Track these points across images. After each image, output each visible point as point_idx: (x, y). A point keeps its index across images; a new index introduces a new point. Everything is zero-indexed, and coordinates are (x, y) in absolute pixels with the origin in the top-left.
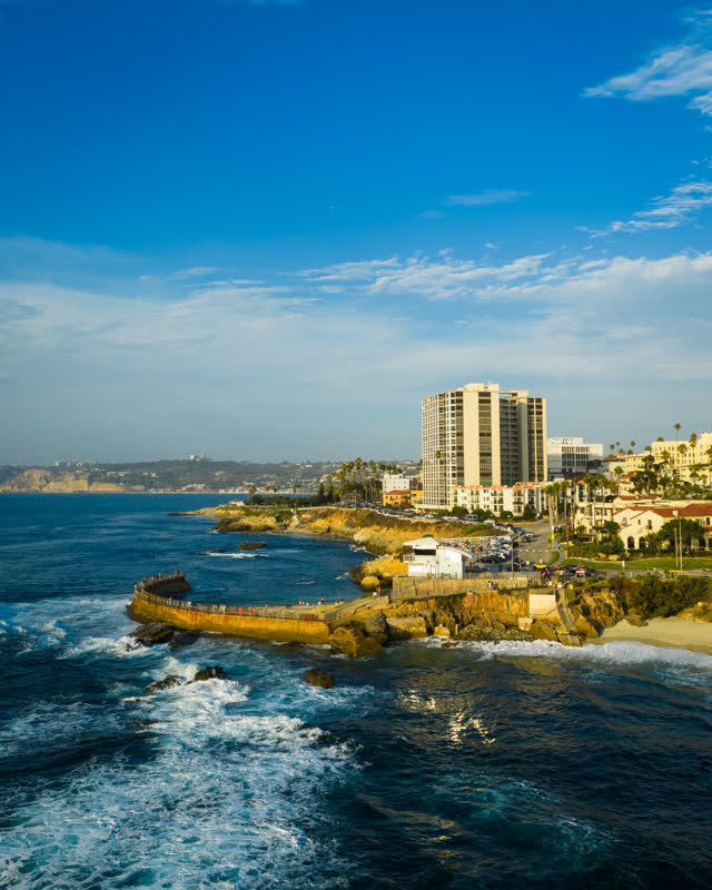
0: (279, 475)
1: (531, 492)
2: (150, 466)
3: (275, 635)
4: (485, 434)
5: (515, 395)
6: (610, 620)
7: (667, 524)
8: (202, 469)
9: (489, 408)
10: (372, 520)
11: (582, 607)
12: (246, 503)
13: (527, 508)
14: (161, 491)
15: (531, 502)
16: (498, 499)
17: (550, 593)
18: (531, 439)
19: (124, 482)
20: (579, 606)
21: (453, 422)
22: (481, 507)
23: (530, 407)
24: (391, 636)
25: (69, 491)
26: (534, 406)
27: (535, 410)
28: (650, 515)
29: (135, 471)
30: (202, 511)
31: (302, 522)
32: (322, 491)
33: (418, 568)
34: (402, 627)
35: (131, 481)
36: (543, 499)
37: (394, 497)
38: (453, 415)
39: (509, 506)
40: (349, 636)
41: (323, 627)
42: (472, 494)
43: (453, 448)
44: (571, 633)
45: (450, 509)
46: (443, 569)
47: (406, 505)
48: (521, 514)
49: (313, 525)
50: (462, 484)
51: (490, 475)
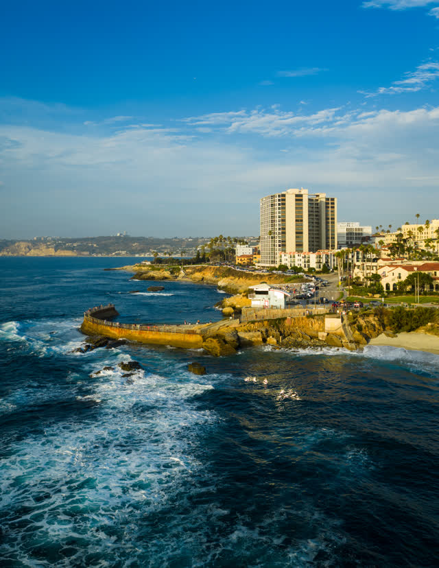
0: (172, 246)
1: (327, 256)
2: (92, 239)
3: (169, 342)
4: (299, 220)
5: (318, 196)
6: (374, 334)
7: (410, 275)
8: (125, 241)
9: (302, 204)
10: (229, 273)
11: (358, 326)
12: (152, 263)
13: (324, 266)
14: (100, 256)
15: (327, 262)
16: (306, 260)
17: (338, 318)
18: (327, 223)
19: (77, 250)
20: (355, 325)
21: (279, 213)
22: (296, 265)
23: (327, 203)
24: (241, 344)
25: (43, 255)
26: (330, 203)
27: (330, 205)
28: (400, 270)
29: (84, 243)
30: (125, 267)
31: (187, 274)
32: (198, 255)
33: (257, 302)
34: (247, 338)
35: (80, 249)
36: (334, 260)
37: (243, 259)
38: (279, 208)
39: (313, 264)
40: (215, 344)
41: (199, 338)
42: (291, 257)
43: (279, 229)
44: (351, 342)
45: (277, 266)
46: (273, 303)
47: (250, 264)
48: (321, 270)
49: (193, 276)
50: (284, 251)
51: (302, 245)
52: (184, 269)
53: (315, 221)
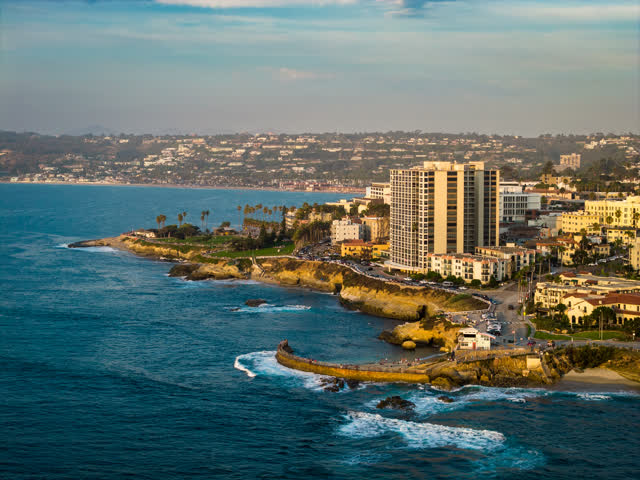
1: (495, 264)
4: (452, 208)
5: (473, 165)
6: (566, 370)
7: (595, 310)
9: (456, 185)
13: (492, 277)
15: (495, 273)
16: (468, 268)
17: (537, 358)
18: (486, 205)
20: (552, 364)
21: (426, 197)
22: (453, 274)
23: (487, 179)
26: (490, 177)
27: (490, 181)
28: (586, 304)
31: (265, 270)
34: (466, 376)
37: (352, 247)
38: (426, 191)
39: (478, 275)
40: (444, 382)
41: (424, 377)
42: (445, 262)
43: (426, 220)
44: (549, 377)
45: (424, 272)
46: (480, 345)
48: (488, 283)
49: (280, 275)
51: (455, 242)
52: (259, 262)
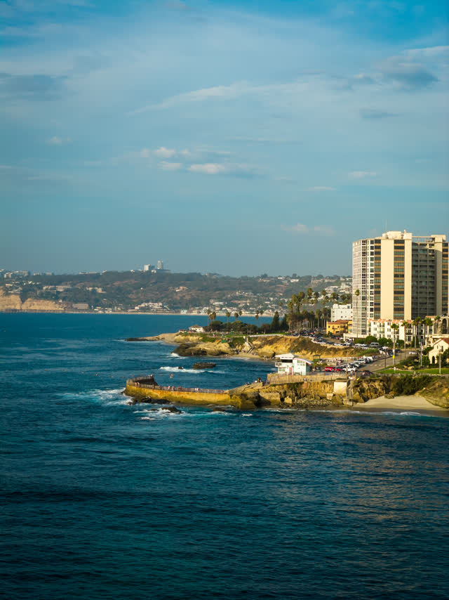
0: (255, 292)
4: (399, 276)
5: (434, 239)
6: (375, 395)
9: (403, 254)
11: (360, 389)
12: (206, 329)
13: (414, 337)
14: (109, 311)
16: (396, 330)
19: (64, 299)
20: (358, 388)
21: (372, 265)
22: (386, 337)
23: (444, 251)
28: (442, 343)
29: (77, 286)
30: (161, 336)
31: (253, 348)
34: (267, 398)
35: (72, 297)
37: (336, 326)
39: (402, 337)
40: (238, 400)
41: (227, 397)
42: (380, 325)
43: (372, 287)
44: (350, 400)
45: (366, 337)
46: (296, 370)
48: (410, 343)
49: (260, 350)
50: (377, 317)
51: (402, 309)
52: (251, 340)
53: (430, 274)
